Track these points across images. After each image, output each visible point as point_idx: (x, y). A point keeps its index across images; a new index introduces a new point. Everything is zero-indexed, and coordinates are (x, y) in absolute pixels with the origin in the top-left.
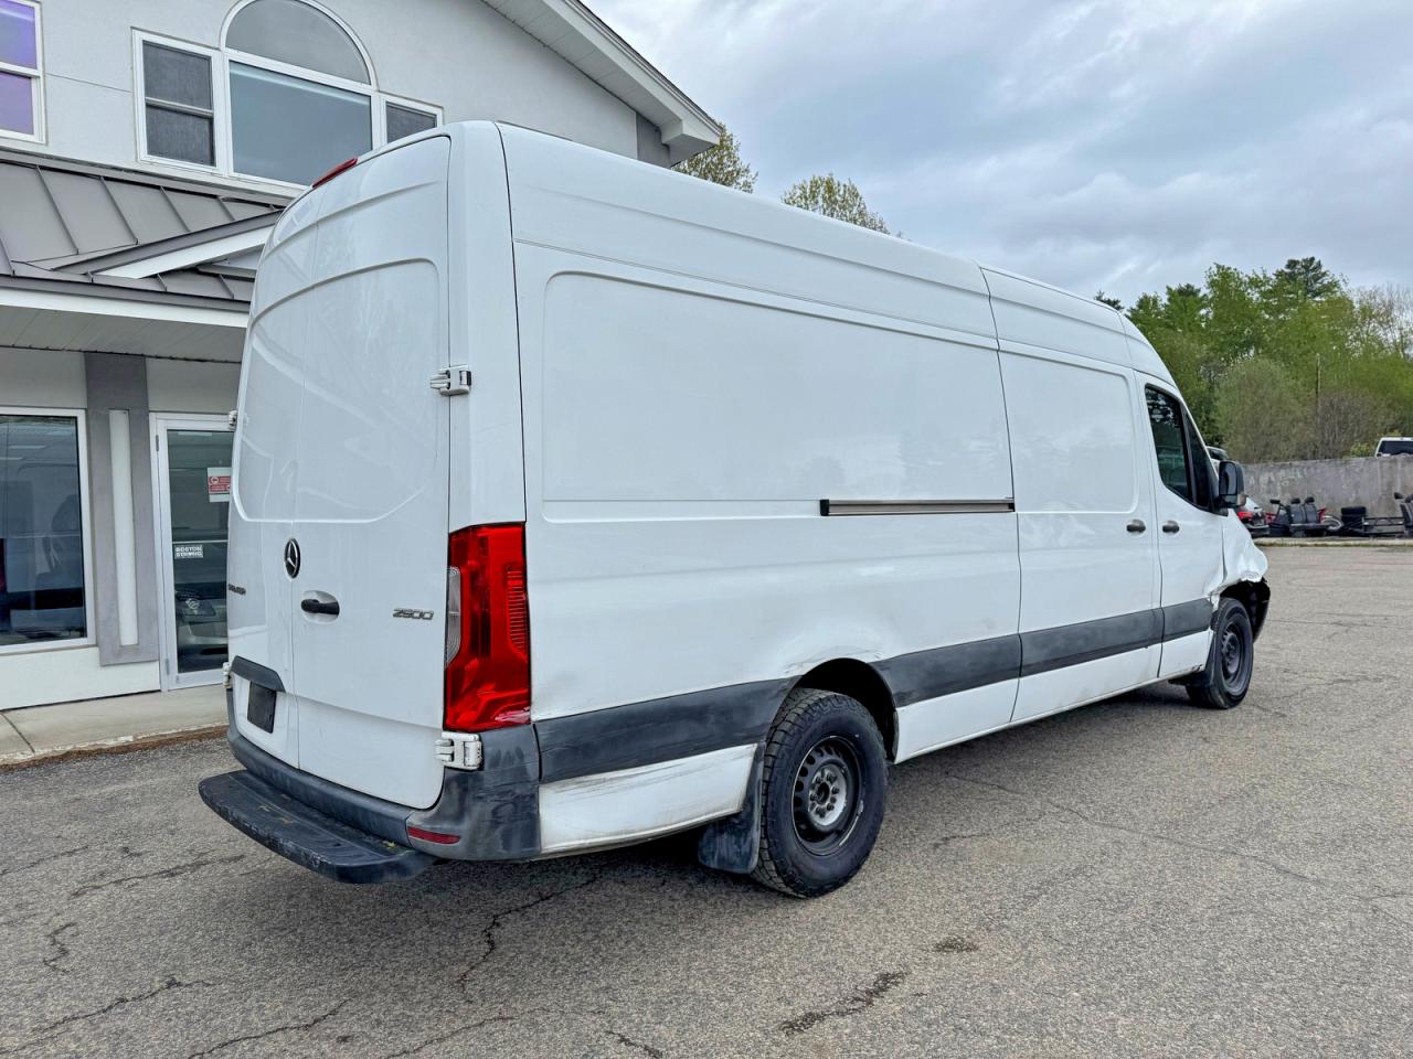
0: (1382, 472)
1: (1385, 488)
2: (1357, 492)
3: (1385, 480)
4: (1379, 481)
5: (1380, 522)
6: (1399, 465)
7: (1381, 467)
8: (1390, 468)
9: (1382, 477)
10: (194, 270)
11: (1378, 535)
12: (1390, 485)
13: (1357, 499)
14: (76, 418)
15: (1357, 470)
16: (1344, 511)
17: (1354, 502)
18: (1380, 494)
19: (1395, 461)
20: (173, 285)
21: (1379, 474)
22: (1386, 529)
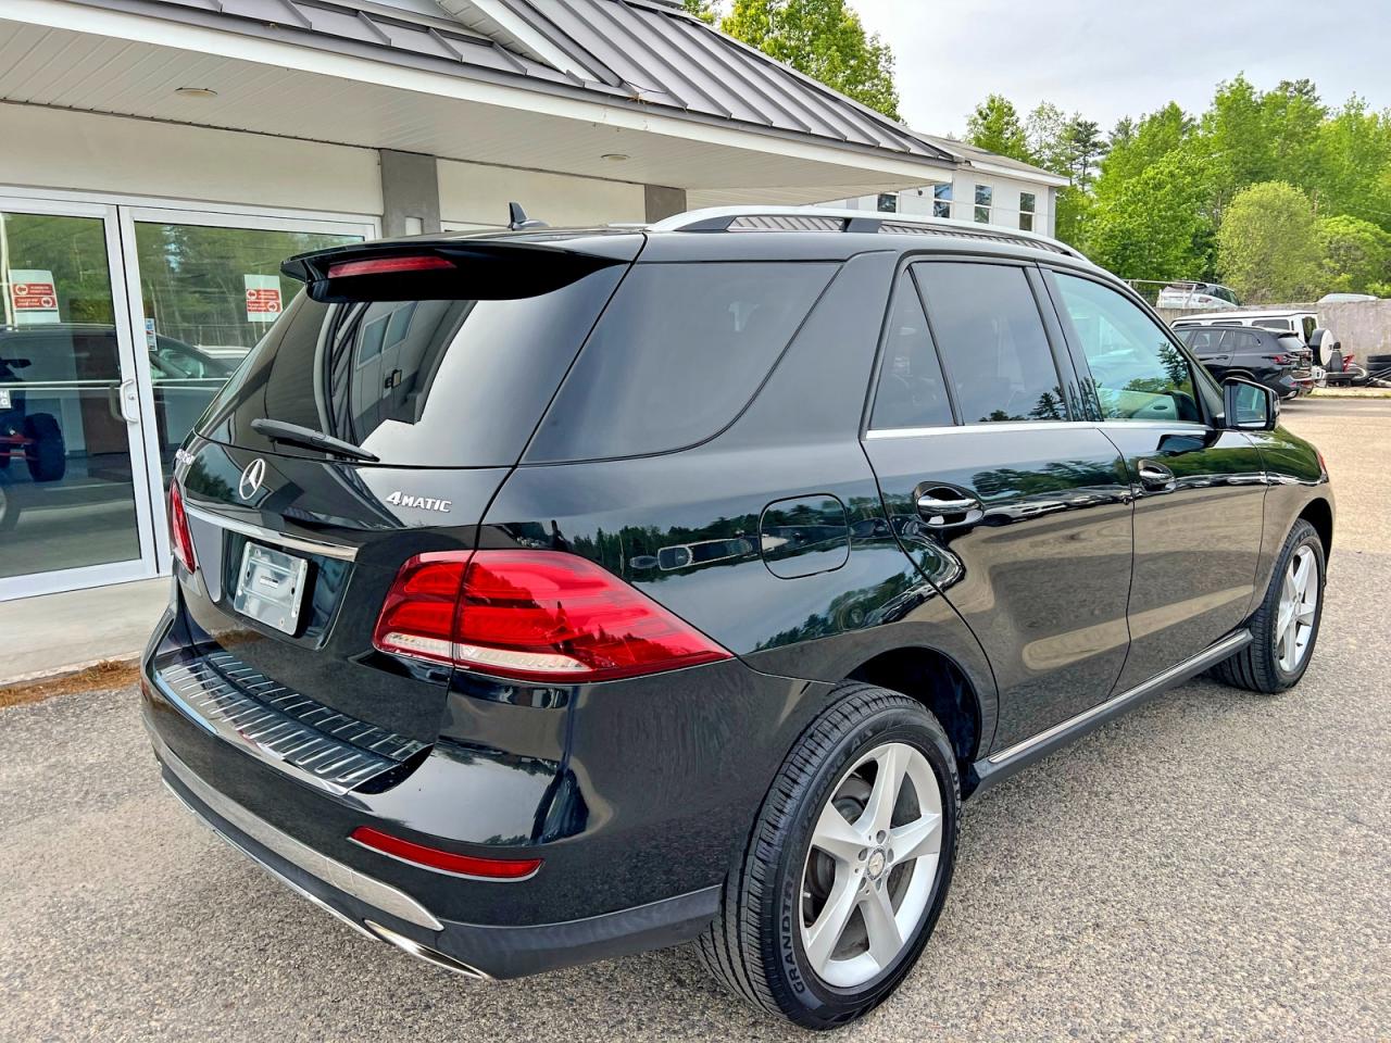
2: (1386, 338)
13: (1385, 345)
16: (1373, 359)
17: (1381, 348)
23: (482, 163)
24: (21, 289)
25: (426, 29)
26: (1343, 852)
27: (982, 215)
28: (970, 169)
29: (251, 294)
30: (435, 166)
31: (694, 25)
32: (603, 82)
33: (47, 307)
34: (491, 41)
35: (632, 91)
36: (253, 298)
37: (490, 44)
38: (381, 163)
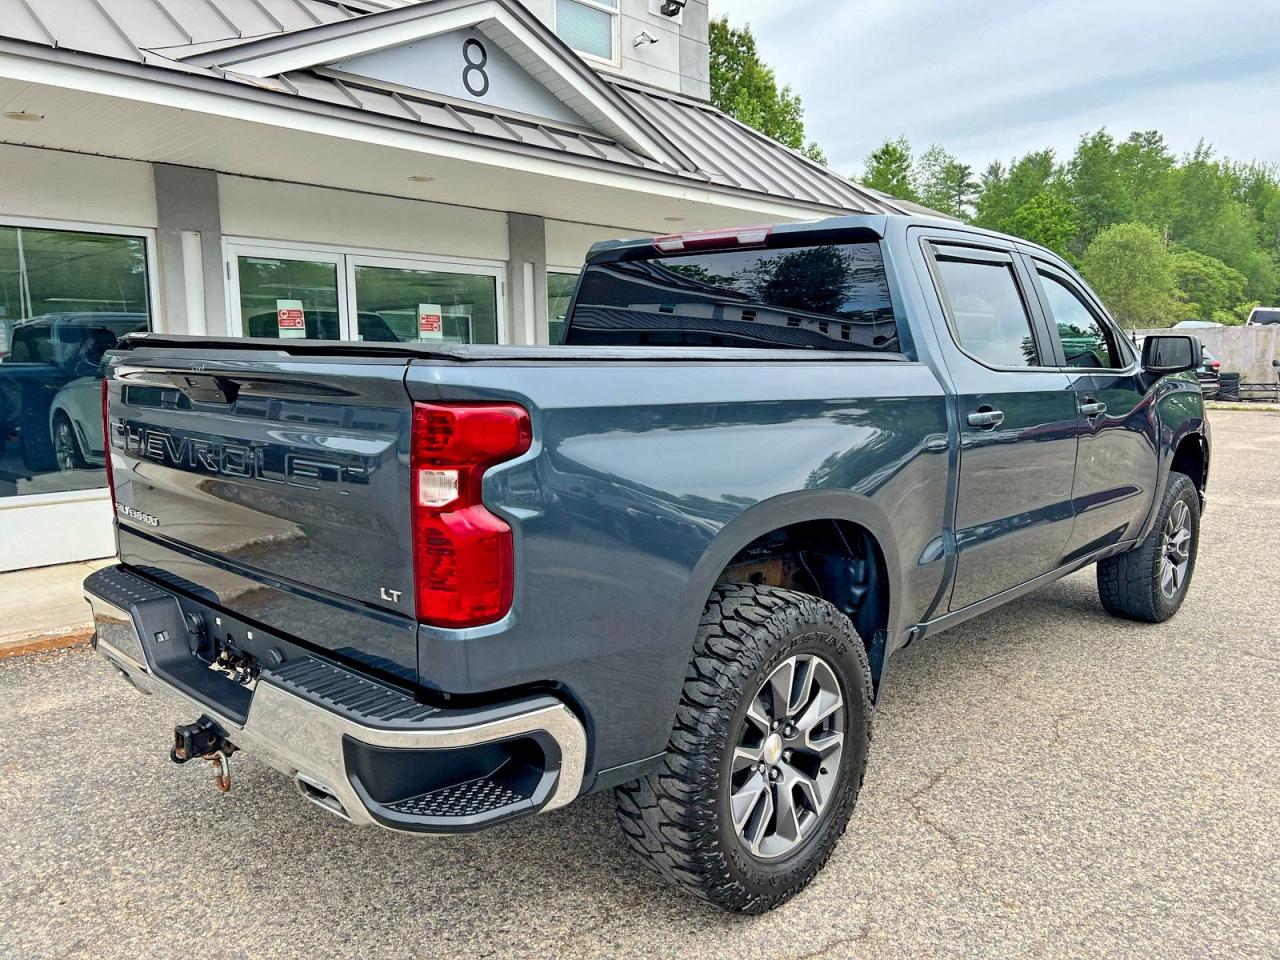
0: (1257, 341)
1: (1259, 356)
2: (1233, 359)
3: (1260, 348)
4: (1254, 349)
5: (1255, 387)
6: (1274, 333)
7: (1256, 336)
8: (1266, 337)
9: (1257, 345)
10: (309, 73)
11: (1252, 400)
12: (1264, 353)
13: (1232, 365)
14: (145, 238)
15: (1234, 338)
17: (1228, 368)
18: (1254, 361)
19: (1270, 330)
20: (305, 88)
21: (1254, 343)
22: (1256, 395)
24: (284, 314)
25: (576, 136)
26: (1242, 666)
29: (423, 318)
30: (544, 225)
31: (718, 116)
32: (686, 170)
33: (299, 326)
34: (614, 142)
35: (705, 176)
36: (424, 321)
37: (613, 144)
38: (509, 222)
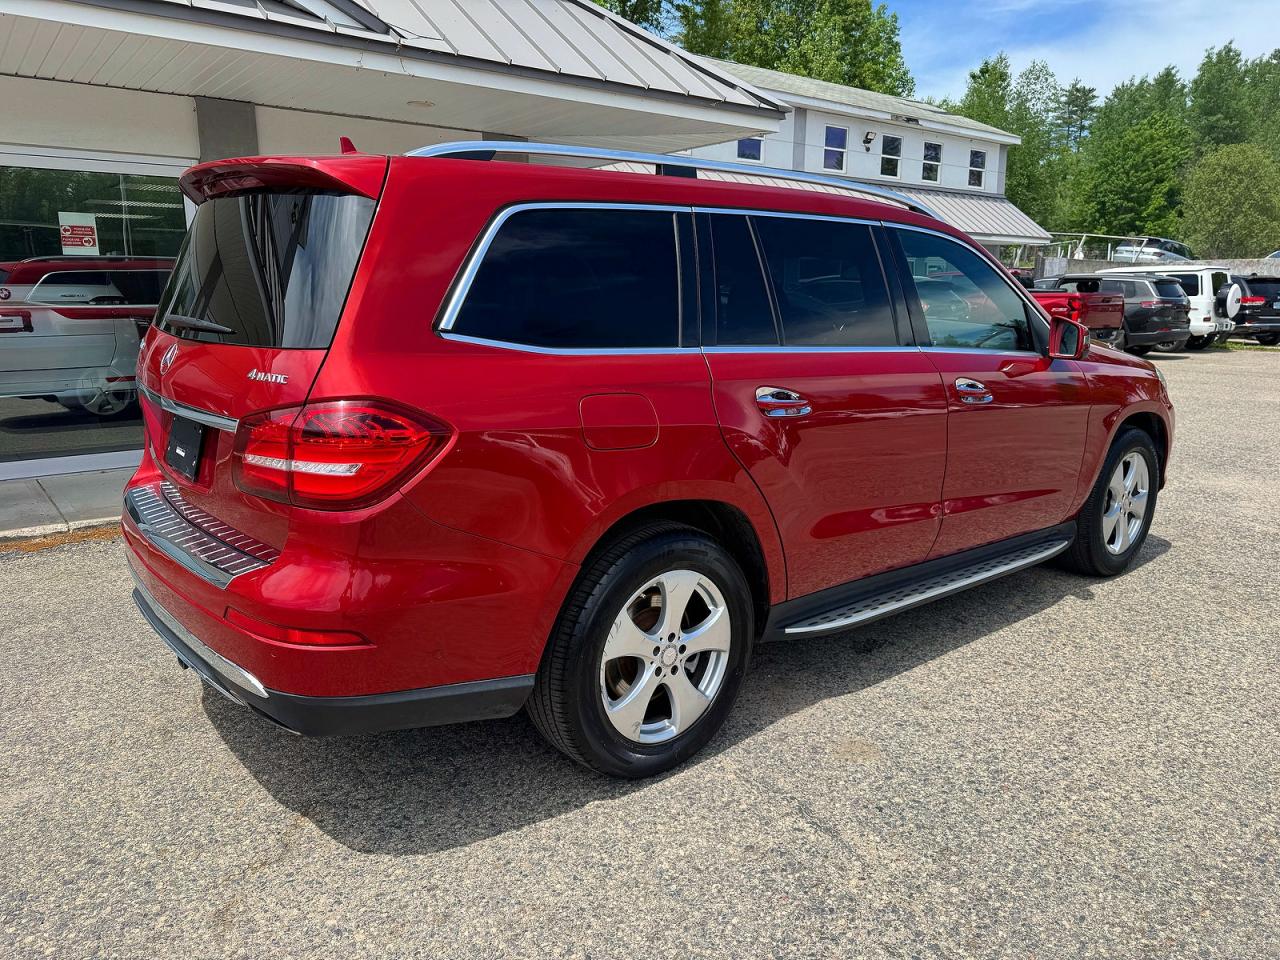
23: (305, 110)
27: (930, 172)
28: (919, 127)
29: (65, 230)
30: (254, 113)
36: (68, 234)
